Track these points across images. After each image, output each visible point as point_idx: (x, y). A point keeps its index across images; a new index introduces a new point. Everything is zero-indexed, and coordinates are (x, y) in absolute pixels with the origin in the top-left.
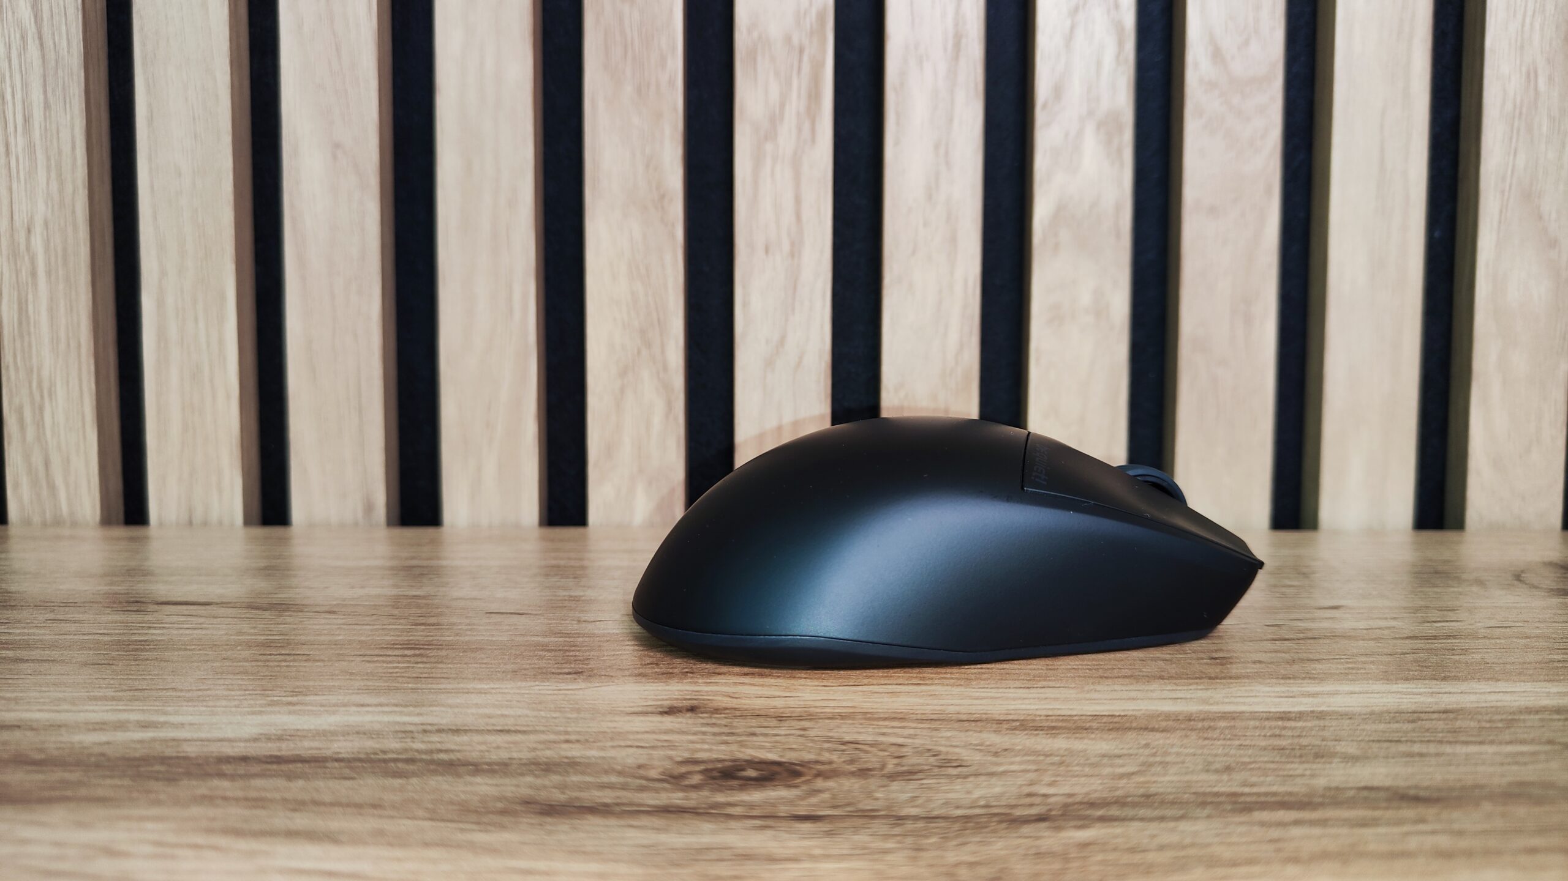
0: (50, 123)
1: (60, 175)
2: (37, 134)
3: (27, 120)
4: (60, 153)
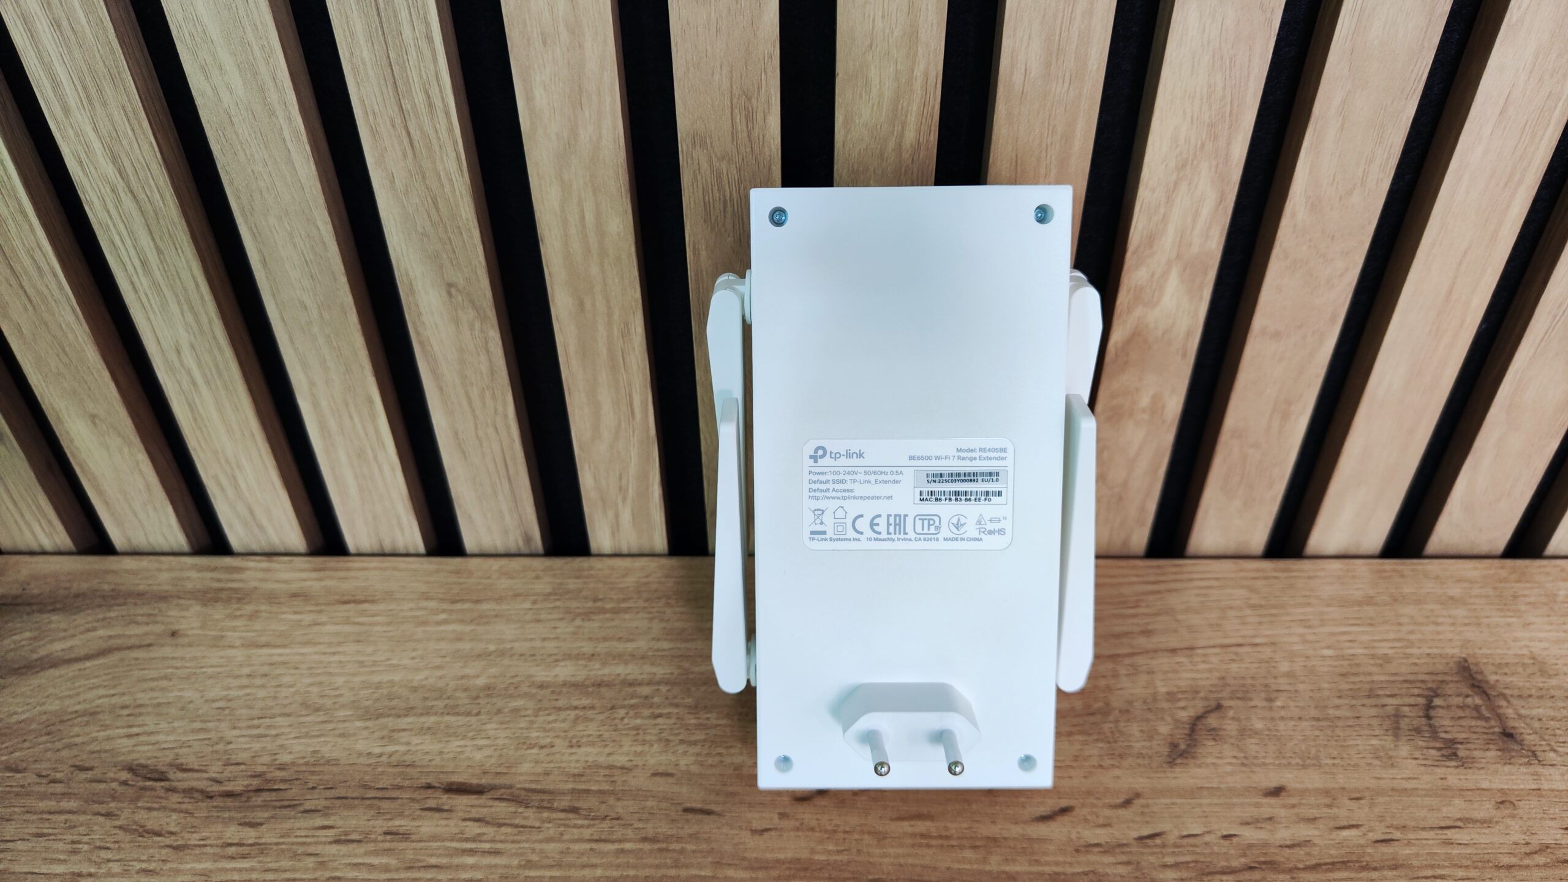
0: (167, 265)
1: (192, 308)
2: (157, 274)
3: (144, 263)
4: (185, 290)
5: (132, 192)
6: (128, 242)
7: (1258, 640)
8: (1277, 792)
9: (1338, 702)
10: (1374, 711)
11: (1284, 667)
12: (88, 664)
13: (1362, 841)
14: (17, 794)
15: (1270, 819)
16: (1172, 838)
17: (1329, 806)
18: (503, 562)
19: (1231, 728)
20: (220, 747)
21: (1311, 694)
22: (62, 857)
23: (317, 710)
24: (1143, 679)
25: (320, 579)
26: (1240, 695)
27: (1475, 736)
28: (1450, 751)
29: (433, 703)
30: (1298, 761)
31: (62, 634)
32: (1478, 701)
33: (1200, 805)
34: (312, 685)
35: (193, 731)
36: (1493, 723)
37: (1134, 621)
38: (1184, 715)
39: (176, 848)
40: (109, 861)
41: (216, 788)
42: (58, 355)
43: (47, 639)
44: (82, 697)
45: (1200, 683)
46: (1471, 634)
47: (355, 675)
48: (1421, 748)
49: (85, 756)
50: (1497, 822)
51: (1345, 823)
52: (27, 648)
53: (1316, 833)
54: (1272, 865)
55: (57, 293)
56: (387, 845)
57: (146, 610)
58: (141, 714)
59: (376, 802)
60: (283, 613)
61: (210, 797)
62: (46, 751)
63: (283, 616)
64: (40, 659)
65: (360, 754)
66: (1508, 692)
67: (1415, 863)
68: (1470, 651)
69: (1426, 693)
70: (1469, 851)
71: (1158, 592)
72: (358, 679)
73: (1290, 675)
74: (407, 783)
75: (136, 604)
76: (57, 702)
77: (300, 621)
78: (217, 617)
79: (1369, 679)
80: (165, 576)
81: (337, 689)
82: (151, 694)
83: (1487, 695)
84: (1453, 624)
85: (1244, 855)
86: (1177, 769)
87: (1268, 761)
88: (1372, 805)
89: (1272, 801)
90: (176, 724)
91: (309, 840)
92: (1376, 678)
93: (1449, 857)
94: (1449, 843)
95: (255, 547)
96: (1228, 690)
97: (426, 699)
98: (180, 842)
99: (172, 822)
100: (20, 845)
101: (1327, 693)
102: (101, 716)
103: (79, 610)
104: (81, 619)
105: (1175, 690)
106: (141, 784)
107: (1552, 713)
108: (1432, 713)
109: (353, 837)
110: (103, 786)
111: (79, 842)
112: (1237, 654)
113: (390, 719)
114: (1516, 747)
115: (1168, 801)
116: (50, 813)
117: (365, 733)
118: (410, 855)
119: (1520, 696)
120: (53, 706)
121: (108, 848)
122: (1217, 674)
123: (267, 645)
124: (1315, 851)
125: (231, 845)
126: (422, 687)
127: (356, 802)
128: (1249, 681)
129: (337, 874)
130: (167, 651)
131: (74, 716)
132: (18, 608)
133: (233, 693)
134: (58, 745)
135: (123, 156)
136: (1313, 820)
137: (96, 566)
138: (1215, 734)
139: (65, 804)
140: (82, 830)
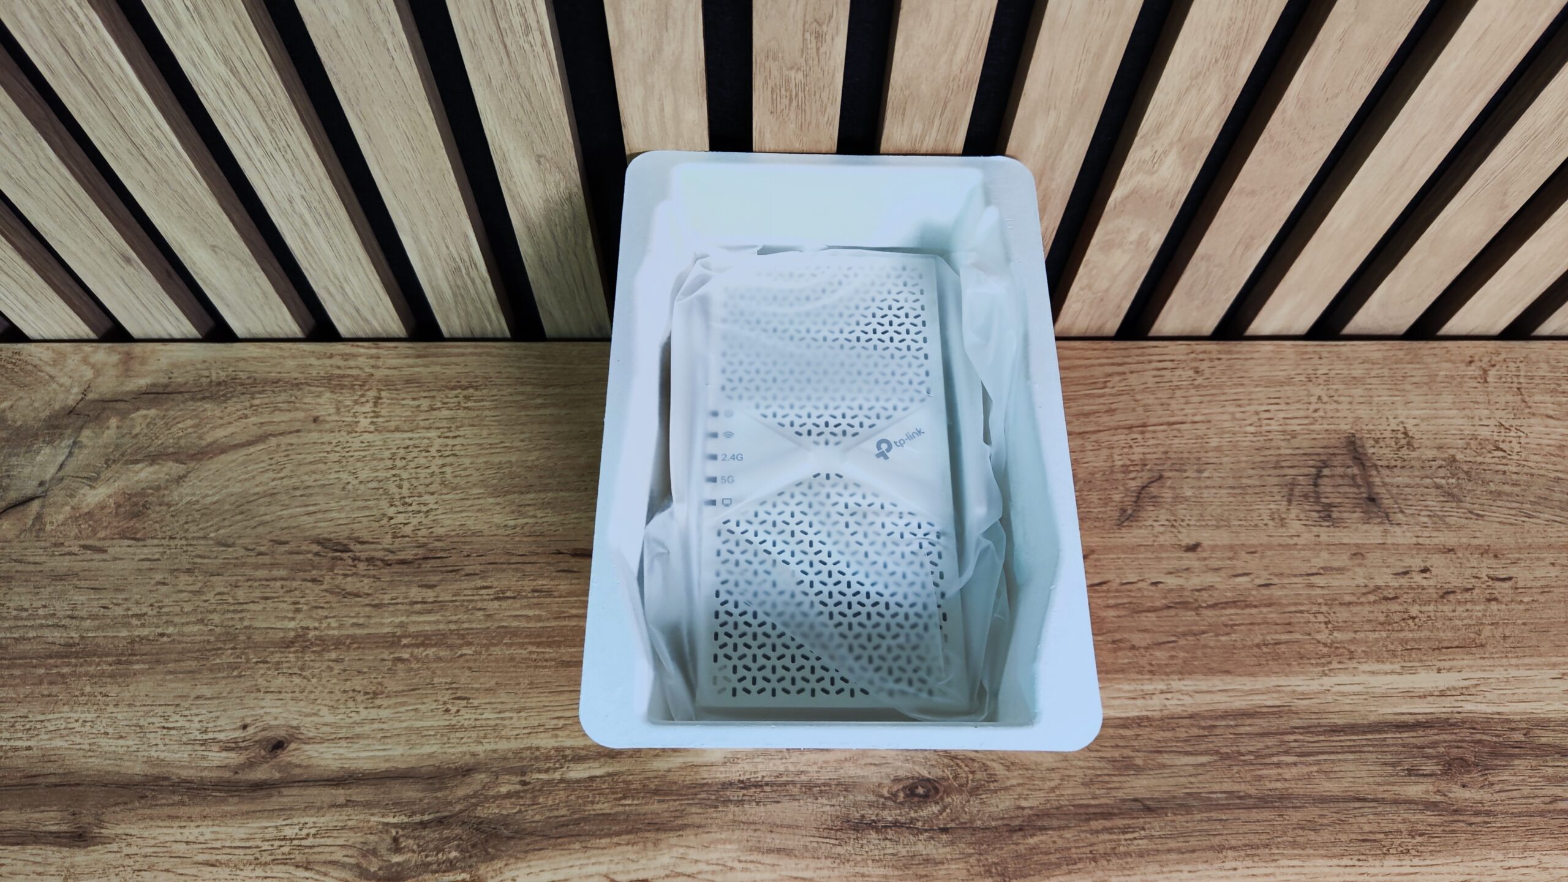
5: (244, 87)
6: (242, 124)
7: (1197, 418)
8: (1193, 548)
9: (1251, 472)
10: (1275, 480)
11: (1214, 442)
12: (252, 449)
13: (1250, 586)
14: (235, 566)
15: (1187, 569)
16: (1115, 585)
17: (1230, 559)
18: (581, 346)
19: (1167, 495)
20: (384, 522)
21: (1232, 466)
22: (290, 615)
23: (454, 489)
24: (1105, 452)
25: (425, 366)
26: (1177, 467)
27: (1347, 501)
28: (1327, 514)
29: (547, 481)
30: (1214, 523)
31: (220, 422)
32: (1356, 471)
33: (1138, 559)
34: (444, 465)
35: (358, 509)
36: (1363, 490)
37: (1101, 400)
38: (1133, 484)
39: (375, 606)
40: (327, 617)
41: (391, 557)
42: (179, 204)
43: (209, 426)
44: (259, 479)
45: (1149, 456)
46: (1363, 412)
47: (478, 456)
48: (1306, 511)
49: (278, 533)
50: (1348, 570)
51: (1240, 572)
52: (194, 435)
53: (1219, 579)
54: (1185, 605)
55: (175, 159)
56: (535, 600)
57: (283, 397)
58: (311, 495)
59: (519, 566)
60: (403, 399)
61: (388, 564)
62: (246, 528)
63: (404, 402)
64: (209, 445)
65: (498, 527)
66: (1379, 463)
67: (1284, 601)
68: (1358, 428)
69: (1319, 464)
70: (1326, 592)
71: (1124, 373)
72: (481, 460)
73: (1218, 449)
74: (540, 550)
75: (273, 391)
76: (238, 485)
77: (419, 406)
78: (348, 403)
79: (1278, 452)
80: (291, 363)
81: (465, 469)
82: (314, 477)
83: (1363, 465)
84: (1350, 403)
85: (1165, 598)
86: (1124, 530)
87: (1192, 523)
88: (1262, 557)
89: (1190, 555)
90: (343, 503)
91: (476, 598)
92: (1282, 451)
93: (1309, 597)
94: (1311, 586)
95: (361, 335)
96: (1169, 462)
97: (540, 477)
98: (376, 602)
99: (365, 585)
100: (251, 606)
101: (1243, 465)
102: (278, 497)
103: (226, 398)
104: (232, 406)
105: (1129, 463)
106: (330, 555)
107: (1408, 481)
108: (1320, 481)
109: (508, 594)
110: (301, 557)
111: (298, 603)
112: (1179, 431)
113: (516, 495)
114: (1376, 510)
115: (1114, 556)
116: (267, 580)
117: (498, 508)
118: (555, 608)
119: (1388, 467)
120: (237, 489)
121: (322, 608)
122: (1162, 449)
123: (397, 429)
124: (1215, 594)
125: (417, 603)
126: (536, 466)
127: (504, 566)
128: (1186, 455)
129: (504, 624)
130: (315, 436)
131: (256, 497)
132: (171, 396)
133: (382, 474)
134: (253, 523)
135: (235, 59)
136: (1217, 570)
137: (226, 354)
138: (1155, 501)
139: (276, 573)
140: (297, 592)
